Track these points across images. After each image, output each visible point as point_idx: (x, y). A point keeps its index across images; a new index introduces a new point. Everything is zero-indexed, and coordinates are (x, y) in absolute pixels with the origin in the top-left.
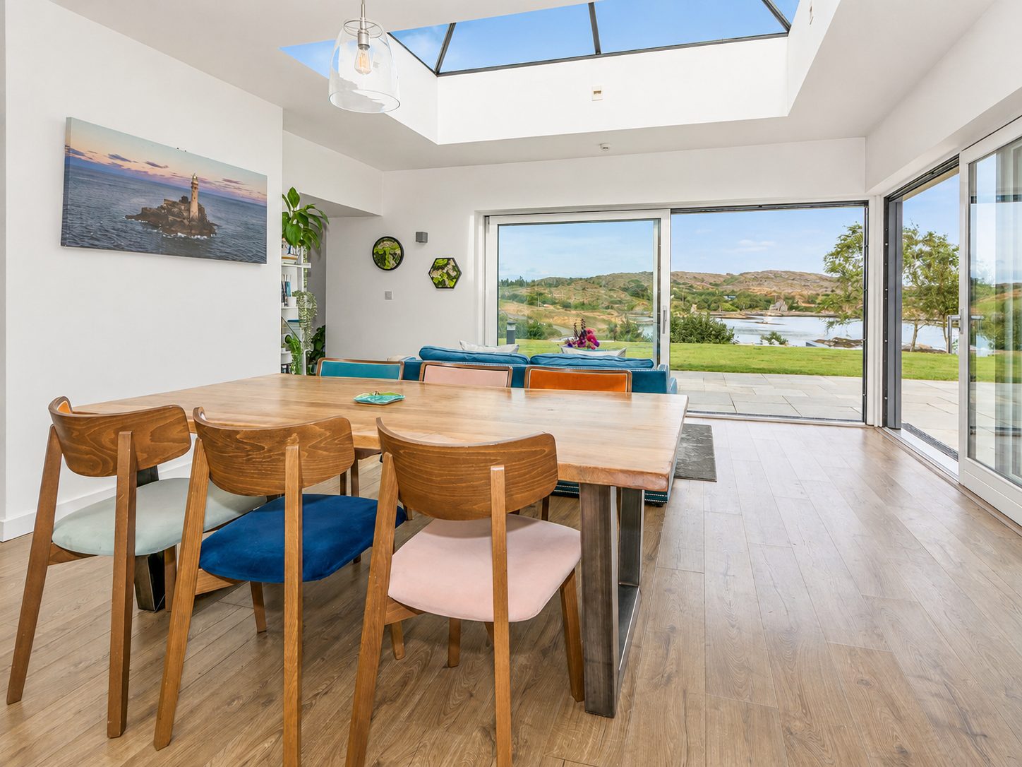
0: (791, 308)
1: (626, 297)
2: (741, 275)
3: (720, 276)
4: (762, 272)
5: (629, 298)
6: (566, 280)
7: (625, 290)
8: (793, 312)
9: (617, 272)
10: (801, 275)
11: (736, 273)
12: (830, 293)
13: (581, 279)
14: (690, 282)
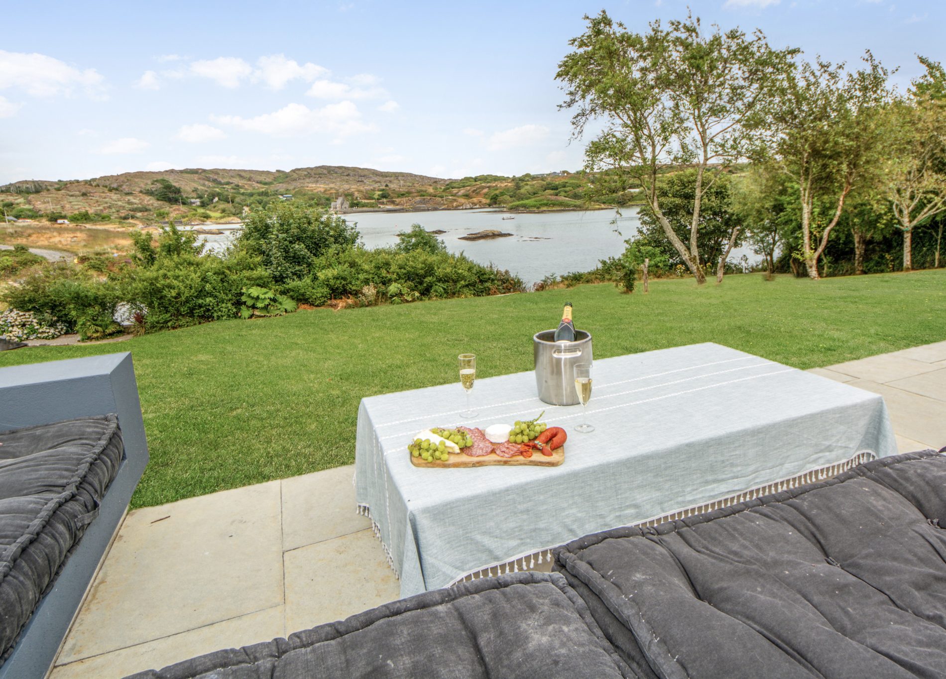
0: (353, 205)
1: (150, 201)
2: (294, 171)
3: (268, 173)
4: (317, 168)
5: (157, 204)
6: (52, 184)
7: (149, 193)
8: (354, 209)
9: (133, 170)
10: (355, 169)
11: (288, 170)
12: (384, 187)
13: (78, 181)
14: (236, 181)
